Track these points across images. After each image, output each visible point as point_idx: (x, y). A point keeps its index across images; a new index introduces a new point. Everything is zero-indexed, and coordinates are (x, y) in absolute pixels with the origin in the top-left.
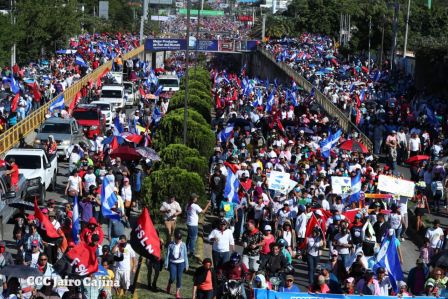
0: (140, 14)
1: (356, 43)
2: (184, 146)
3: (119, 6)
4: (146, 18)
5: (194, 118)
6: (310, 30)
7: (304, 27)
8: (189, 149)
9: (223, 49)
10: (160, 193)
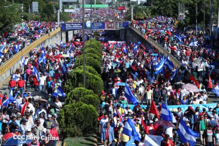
0: (58, 9)
1: (188, 20)
2: (84, 88)
3: (45, 4)
4: (61, 11)
5: (90, 71)
6: (160, 14)
7: (156, 12)
8: (87, 90)
9: (109, 28)
10: (70, 118)
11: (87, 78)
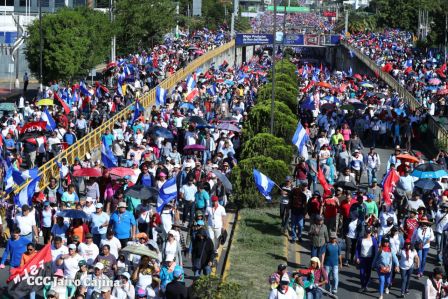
0: (231, 11)
1: (434, 37)
2: (271, 135)
3: (212, 4)
4: (237, 15)
5: (280, 109)
6: (391, 25)
7: (385, 22)
8: (276, 138)
9: (309, 43)
11: (275, 120)
